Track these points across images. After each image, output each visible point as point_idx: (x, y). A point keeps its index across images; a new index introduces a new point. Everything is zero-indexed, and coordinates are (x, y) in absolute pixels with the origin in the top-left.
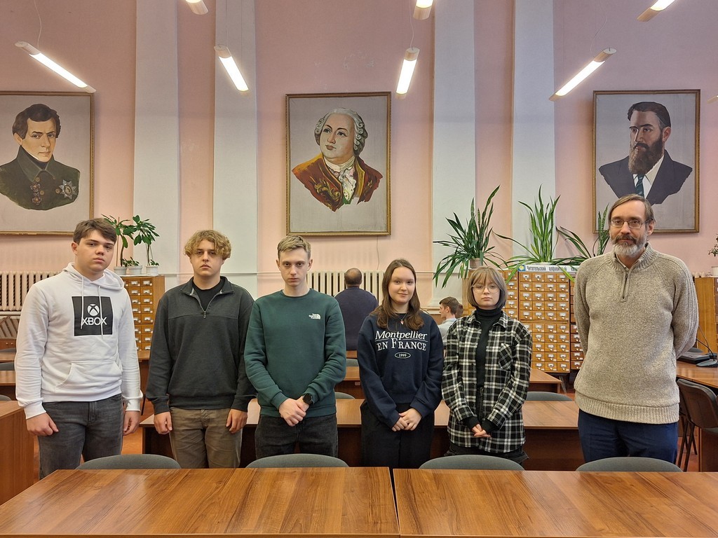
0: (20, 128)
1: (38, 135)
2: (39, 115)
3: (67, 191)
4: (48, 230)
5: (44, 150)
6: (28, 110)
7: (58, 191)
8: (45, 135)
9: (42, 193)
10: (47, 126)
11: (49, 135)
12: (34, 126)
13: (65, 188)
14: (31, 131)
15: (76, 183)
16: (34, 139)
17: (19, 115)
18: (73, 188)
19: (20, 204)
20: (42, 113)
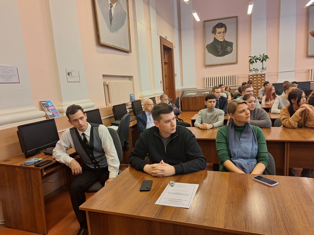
0: (214, 32)
1: (220, 33)
2: (220, 26)
3: (229, 50)
4: (224, 63)
5: (222, 37)
6: (216, 25)
7: (226, 50)
8: (222, 33)
9: (221, 51)
10: (222, 29)
11: (223, 32)
12: (218, 30)
13: (229, 49)
14: (217, 32)
15: (232, 47)
16: (218, 34)
17: (213, 28)
18: (231, 49)
19: (215, 56)
20: (221, 25)
